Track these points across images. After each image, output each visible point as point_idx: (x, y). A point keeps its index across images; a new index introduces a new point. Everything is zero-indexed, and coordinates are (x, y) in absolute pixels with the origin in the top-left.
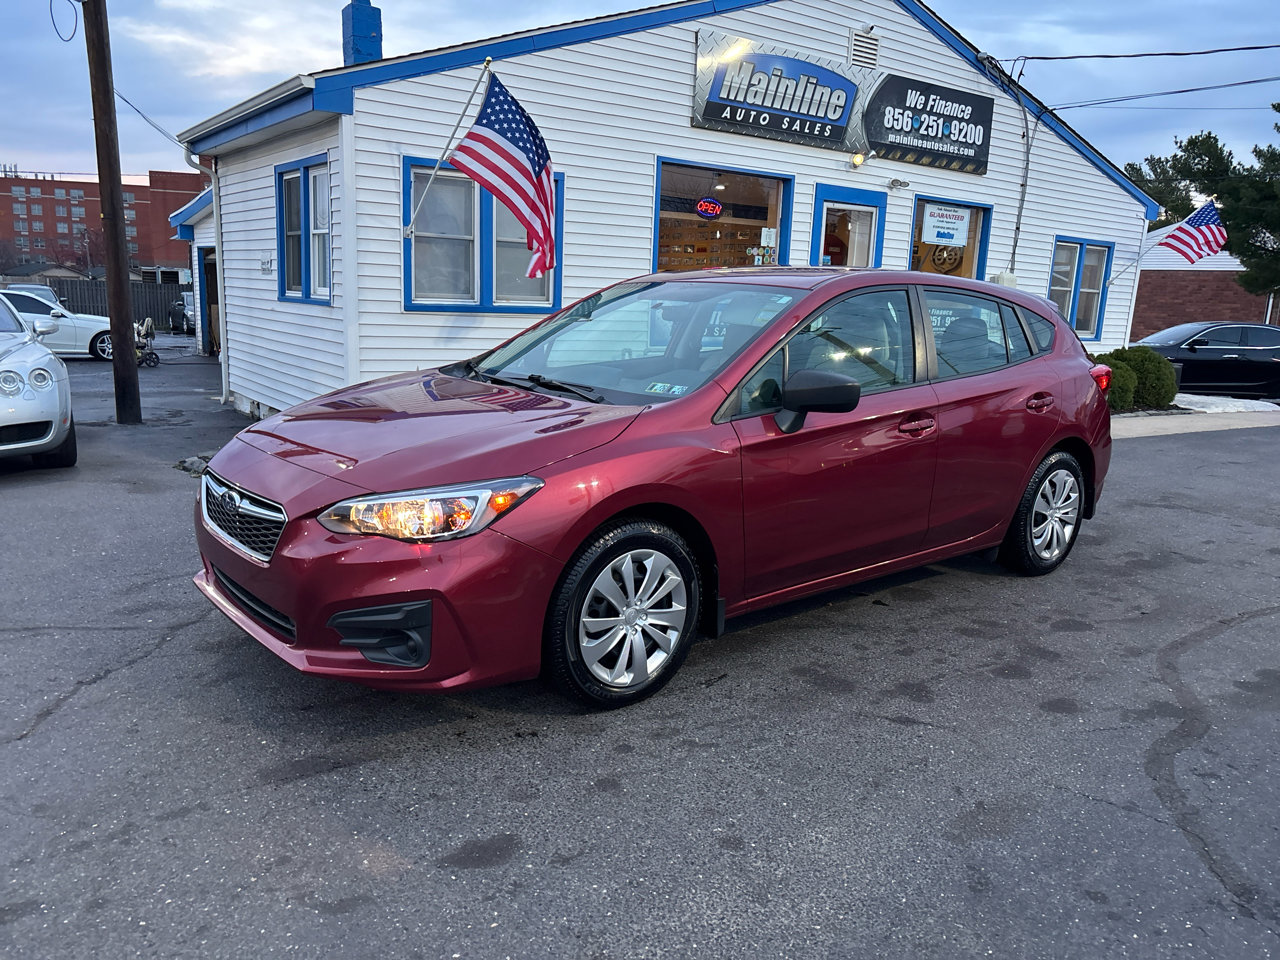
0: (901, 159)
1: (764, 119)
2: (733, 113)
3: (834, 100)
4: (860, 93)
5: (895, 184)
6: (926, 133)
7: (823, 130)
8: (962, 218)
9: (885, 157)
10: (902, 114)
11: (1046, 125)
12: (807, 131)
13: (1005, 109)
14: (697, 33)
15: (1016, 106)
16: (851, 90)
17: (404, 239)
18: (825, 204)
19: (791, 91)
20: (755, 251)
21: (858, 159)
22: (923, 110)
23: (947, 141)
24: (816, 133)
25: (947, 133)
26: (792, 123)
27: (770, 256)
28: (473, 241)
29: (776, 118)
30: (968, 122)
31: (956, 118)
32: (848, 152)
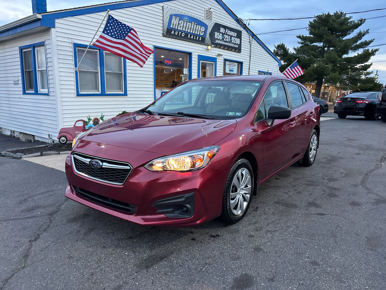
0: (220, 48)
1: (183, 35)
2: (175, 32)
3: (202, 29)
4: (208, 28)
5: (219, 55)
6: (226, 40)
7: (199, 38)
8: (235, 65)
9: (215, 47)
10: (219, 34)
11: (254, 39)
12: (195, 38)
13: (245, 35)
14: (163, 7)
15: (247, 33)
16: (206, 26)
17: (75, 71)
18: (201, 61)
19: (190, 26)
20: (182, 75)
21: (209, 47)
22: (225, 34)
23: (231, 43)
24: (197, 39)
25: (231, 40)
26: (191, 36)
27: (186, 77)
28: (98, 72)
29: (187, 34)
30: (236, 37)
31: (233, 36)
32: (206, 45)
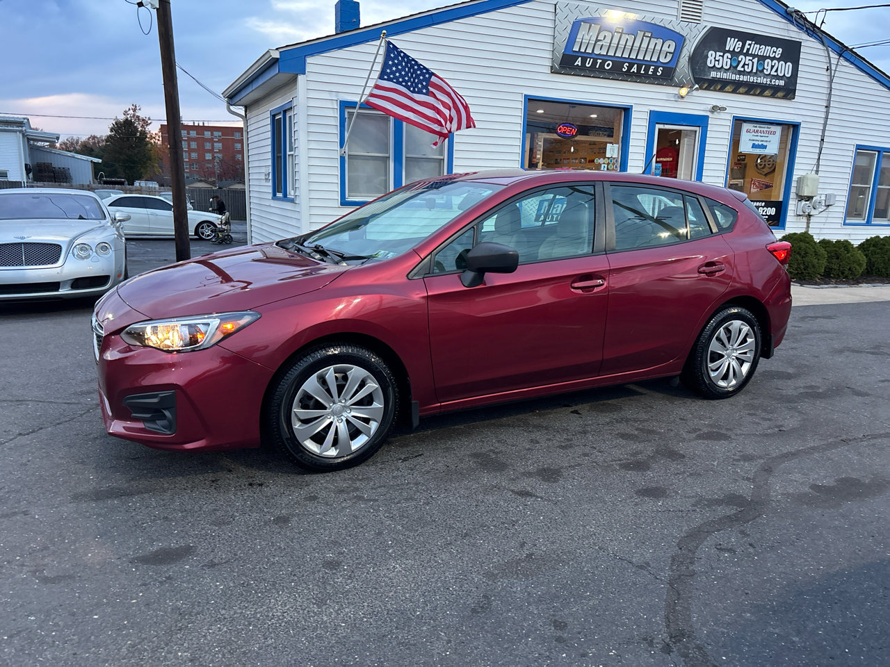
0: (721, 90)
1: (608, 65)
2: (584, 61)
3: (665, 48)
4: (687, 42)
5: (715, 109)
6: (742, 69)
7: (656, 70)
8: (774, 133)
9: (707, 89)
10: (723, 56)
11: (847, 60)
12: (642, 72)
13: (811, 49)
14: (555, 5)
15: (821, 46)
16: (680, 40)
17: (341, 157)
18: (657, 125)
19: (630, 43)
20: (601, 161)
21: (684, 91)
22: (741, 52)
23: (760, 74)
24: (650, 73)
25: (760, 69)
26: (630, 67)
27: (614, 164)
28: (389, 157)
29: (618, 64)
30: (779, 60)
31: (769, 57)
32: (676, 86)
